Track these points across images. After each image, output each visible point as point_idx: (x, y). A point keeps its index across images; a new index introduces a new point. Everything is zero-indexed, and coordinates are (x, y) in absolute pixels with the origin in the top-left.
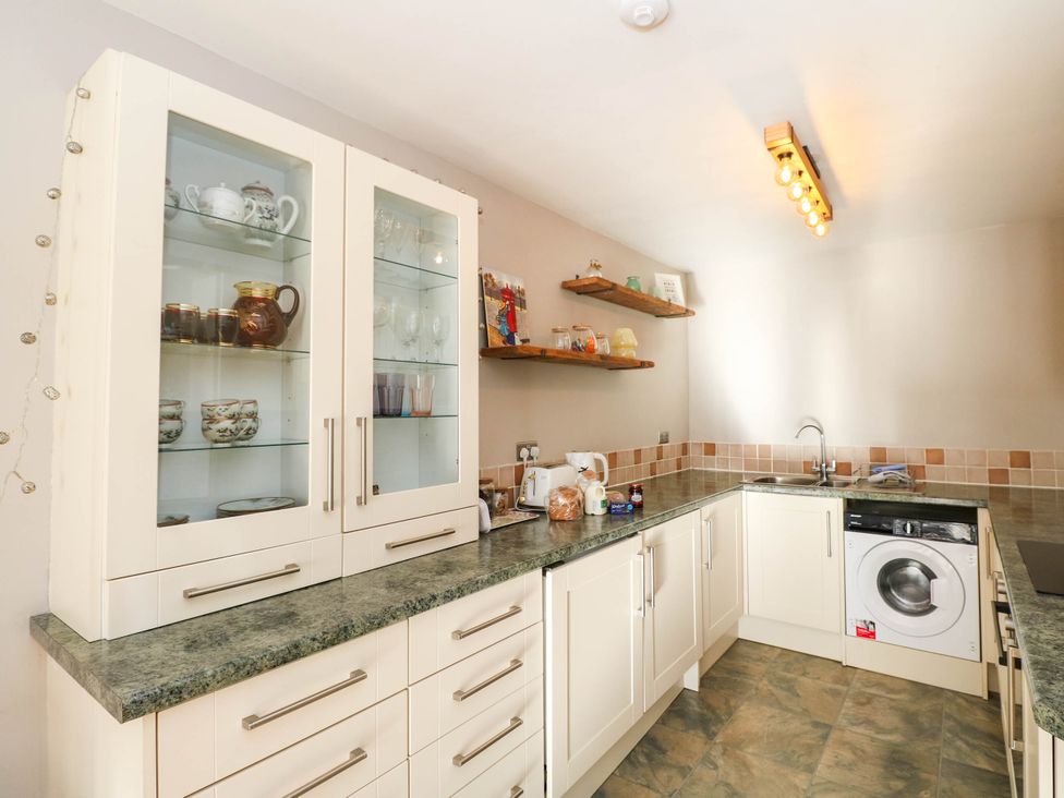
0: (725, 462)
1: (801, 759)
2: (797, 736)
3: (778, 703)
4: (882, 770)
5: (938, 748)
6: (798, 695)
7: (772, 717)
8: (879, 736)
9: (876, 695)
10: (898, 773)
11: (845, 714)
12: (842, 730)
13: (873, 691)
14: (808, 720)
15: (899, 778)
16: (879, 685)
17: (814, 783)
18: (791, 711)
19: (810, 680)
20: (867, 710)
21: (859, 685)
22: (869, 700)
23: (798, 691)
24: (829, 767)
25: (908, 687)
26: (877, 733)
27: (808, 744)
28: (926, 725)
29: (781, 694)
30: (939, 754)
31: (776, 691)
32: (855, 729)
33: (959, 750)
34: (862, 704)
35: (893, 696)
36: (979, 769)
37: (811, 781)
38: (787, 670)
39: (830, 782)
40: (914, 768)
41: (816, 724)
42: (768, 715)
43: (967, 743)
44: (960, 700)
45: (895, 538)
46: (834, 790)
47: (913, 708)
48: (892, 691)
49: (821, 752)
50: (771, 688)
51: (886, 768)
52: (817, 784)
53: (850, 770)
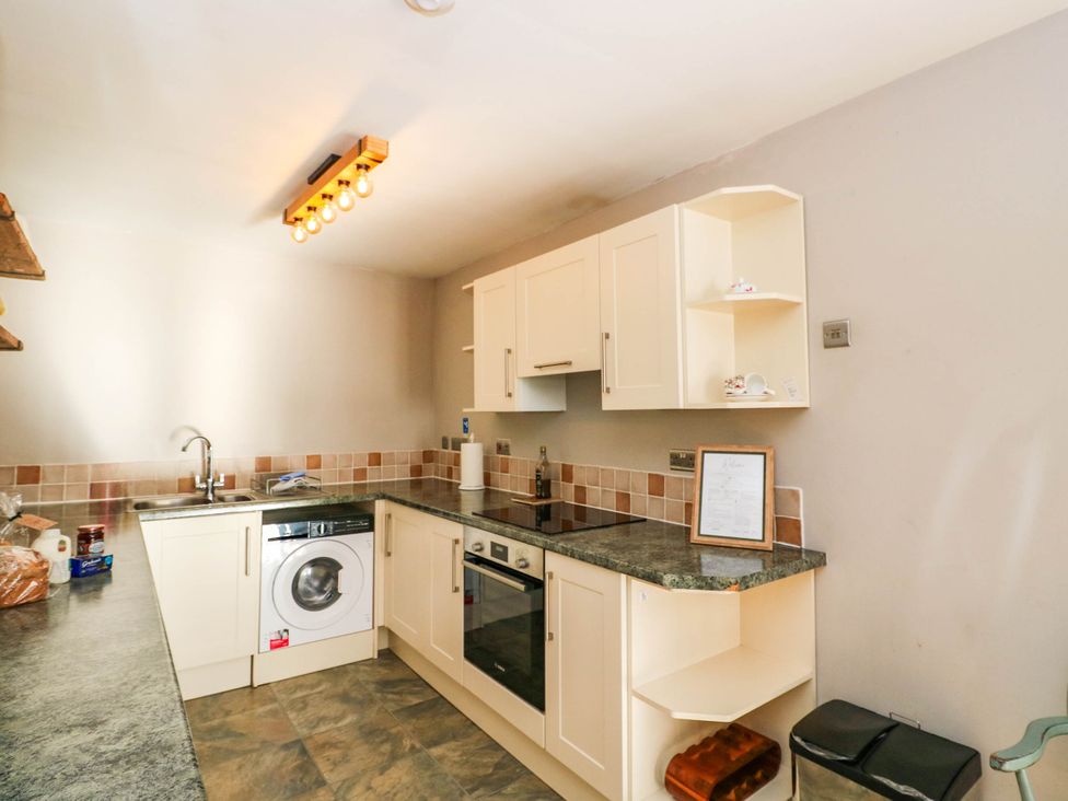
0: (59, 491)
1: (304, 781)
2: (280, 767)
3: (230, 754)
4: (366, 747)
5: (383, 707)
6: (242, 734)
7: (240, 768)
8: (340, 724)
9: (307, 696)
10: (377, 740)
11: (299, 724)
12: (310, 737)
13: (299, 694)
14: (275, 749)
15: (382, 743)
16: (300, 687)
17: (335, 790)
18: (251, 751)
19: (240, 716)
20: (310, 711)
21: (284, 696)
22: (304, 702)
23: (241, 731)
24: (332, 770)
25: (321, 676)
26: (336, 723)
27: (297, 767)
28: (360, 697)
29: (226, 743)
30: (386, 711)
31: (217, 743)
32: (317, 730)
33: (393, 700)
34: (303, 708)
35: (320, 689)
36: (416, 705)
37: (332, 791)
38: (206, 719)
39: (344, 781)
40: (385, 730)
41: (286, 747)
42: (235, 767)
43: (393, 693)
44: (362, 668)
45: (312, 540)
46: (354, 784)
47: (340, 689)
48: (313, 687)
49: (314, 765)
50: (208, 744)
51: (367, 742)
52: (339, 788)
53: (348, 761)
